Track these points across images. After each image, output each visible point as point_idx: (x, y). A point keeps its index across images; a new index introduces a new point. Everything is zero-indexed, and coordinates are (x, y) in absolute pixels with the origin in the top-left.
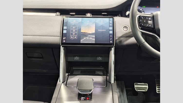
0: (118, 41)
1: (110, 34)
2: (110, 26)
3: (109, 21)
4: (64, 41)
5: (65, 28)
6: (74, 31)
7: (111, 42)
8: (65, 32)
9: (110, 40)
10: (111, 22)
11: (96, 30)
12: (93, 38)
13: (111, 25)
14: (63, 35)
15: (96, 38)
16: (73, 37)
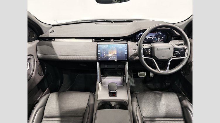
0: (130, 58)
1: (125, 55)
2: (125, 50)
3: (125, 46)
4: (99, 59)
5: (99, 51)
6: (104, 53)
7: (126, 59)
8: (99, 54)
9: (125, 58)
10: (126, 47)
11: (117, 52)
12: (115, 57)
13: (126, 48)
14: (98, 56)
15: (117, 57)
16: (104, 57)
